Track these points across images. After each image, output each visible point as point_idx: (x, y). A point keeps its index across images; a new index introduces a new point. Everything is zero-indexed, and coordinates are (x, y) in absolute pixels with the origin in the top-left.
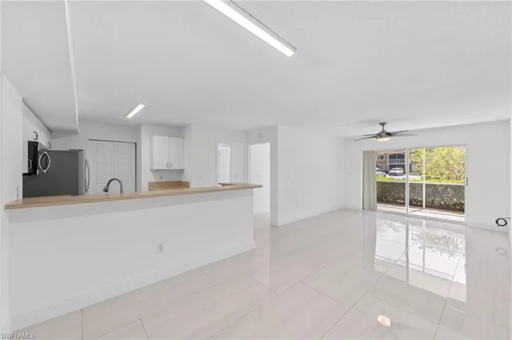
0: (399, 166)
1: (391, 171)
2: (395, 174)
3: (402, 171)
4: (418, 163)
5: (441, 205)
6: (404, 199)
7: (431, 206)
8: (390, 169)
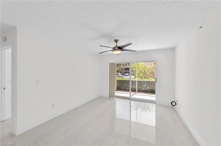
0: (128, 72)
1: (125, 74)
2: (126, 75)
3: (128, 74)
4: (134, 71)
5: (143, 90)
6: (129, 88)
7: (139, 91)
8: (125, 73)
